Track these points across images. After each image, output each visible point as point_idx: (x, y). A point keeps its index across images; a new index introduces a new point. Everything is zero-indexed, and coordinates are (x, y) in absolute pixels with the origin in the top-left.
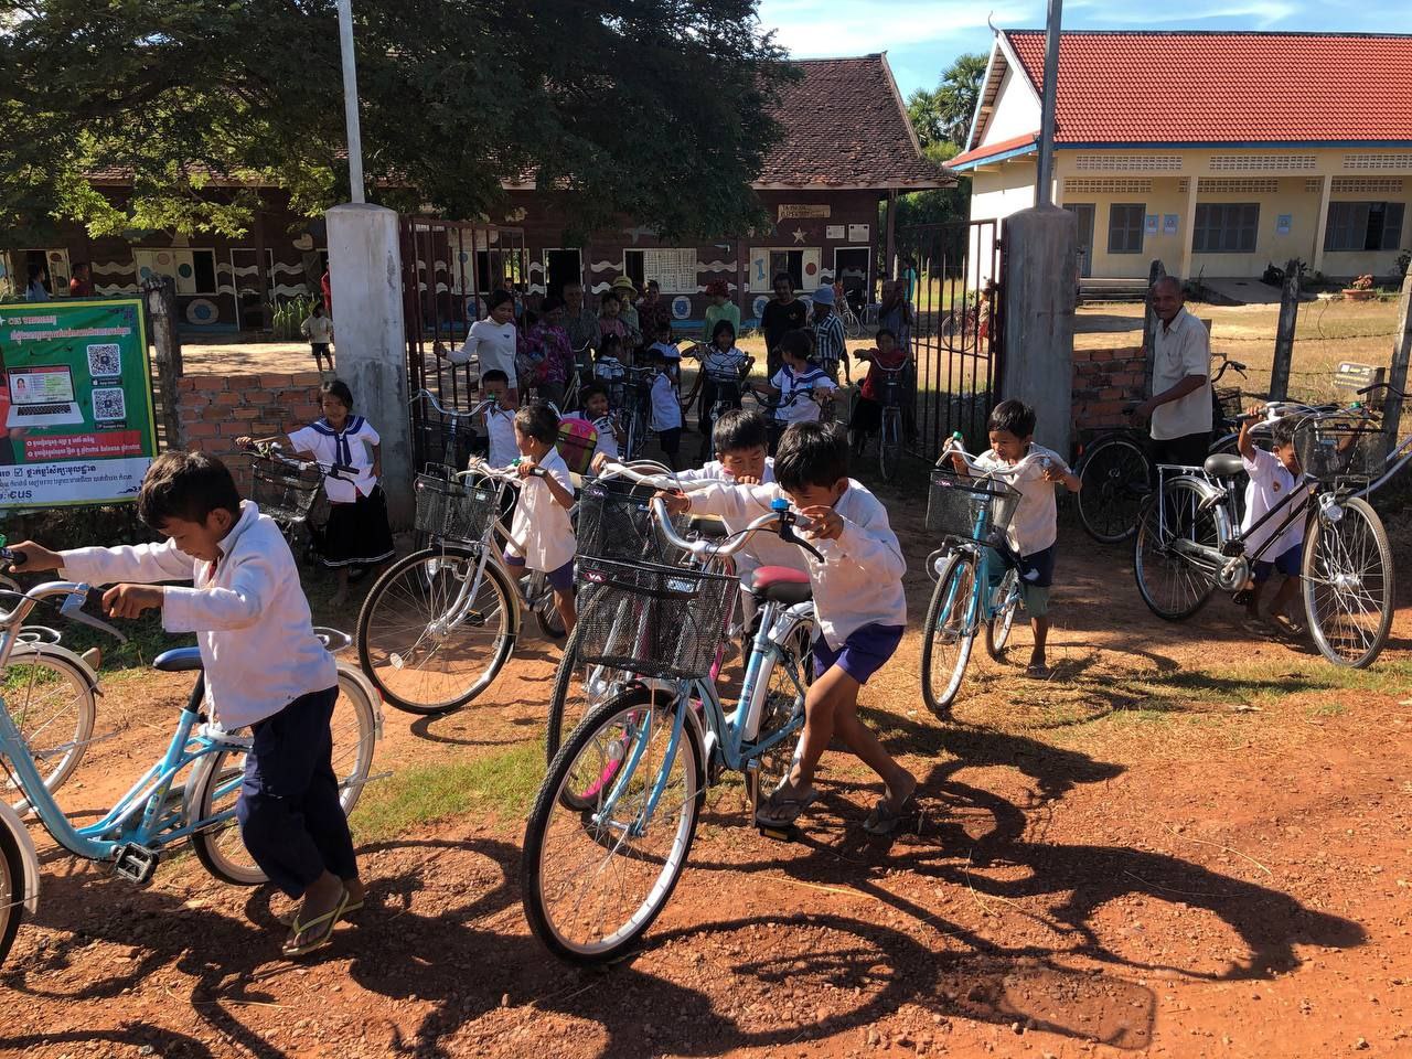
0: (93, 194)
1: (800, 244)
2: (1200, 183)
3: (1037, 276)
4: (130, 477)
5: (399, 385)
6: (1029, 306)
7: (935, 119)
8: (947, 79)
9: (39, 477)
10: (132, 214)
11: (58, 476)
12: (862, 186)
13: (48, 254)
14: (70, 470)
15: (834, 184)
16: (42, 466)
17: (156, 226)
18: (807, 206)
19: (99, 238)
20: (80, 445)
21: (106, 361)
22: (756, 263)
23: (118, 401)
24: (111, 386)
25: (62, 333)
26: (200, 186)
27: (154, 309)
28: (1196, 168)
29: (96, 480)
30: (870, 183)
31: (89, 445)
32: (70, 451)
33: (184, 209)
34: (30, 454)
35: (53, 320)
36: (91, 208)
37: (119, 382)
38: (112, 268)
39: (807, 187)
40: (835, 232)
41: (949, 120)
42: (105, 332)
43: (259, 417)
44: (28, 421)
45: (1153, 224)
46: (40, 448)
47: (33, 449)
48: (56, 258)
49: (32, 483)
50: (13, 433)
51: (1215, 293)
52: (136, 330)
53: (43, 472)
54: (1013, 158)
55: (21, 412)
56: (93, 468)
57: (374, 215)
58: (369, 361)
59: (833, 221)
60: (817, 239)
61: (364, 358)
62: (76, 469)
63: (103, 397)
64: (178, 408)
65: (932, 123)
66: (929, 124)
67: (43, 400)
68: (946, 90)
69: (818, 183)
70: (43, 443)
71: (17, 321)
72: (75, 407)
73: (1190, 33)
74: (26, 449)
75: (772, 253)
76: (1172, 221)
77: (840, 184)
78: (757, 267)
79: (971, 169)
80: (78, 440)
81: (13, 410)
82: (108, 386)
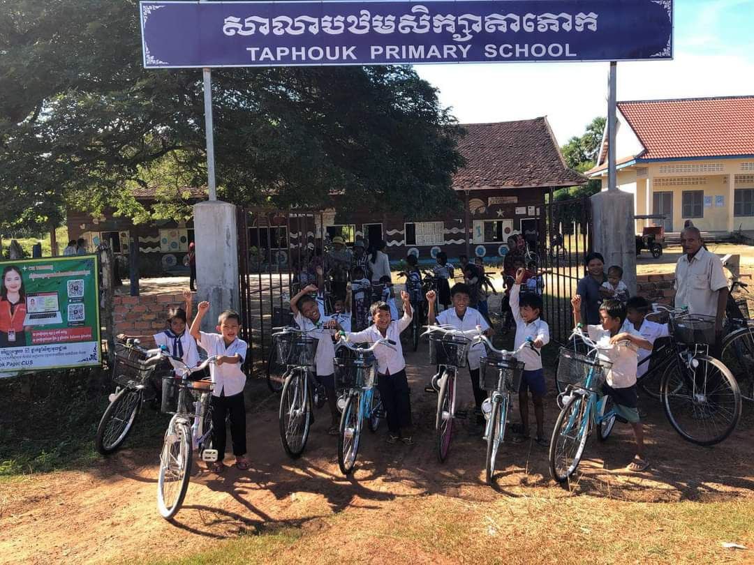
0: (136, 203)
1: (501, 217)
2: (736, 178)
3: (610, 230)
4: (85, 352)
5: (231, 300)
6: (606, 249)
7: (583, 151)
8: (588, 129)
9: (37, 353)
10: (153, 212)
11: (47, 352)
12: (534, 185)
13: (120, 233)
14: (53, 349)
15: (518, 185)
16: (39, 347)
17: (165, 218)
18: (504, 198)
19: (138, 224)
20: (60, 335)
21: (76, 289)
22: (477, 228)
23: (81, 311)
24: (79, 302)
25: (54, 275)
26: (187, 197)
27: (103, 261)
28: (733, 170)
29: (66, 354)
30: (538, 184)
31: (64, 335)
32: (54, 338)
33: (178, 208)
34: (34, 340)
35: (51, 267)
36: (135, 210)
37: (83, 300)
38: (149, 239)
39: (503, 187)
40: (520, 211)
41: (590, 151)
42: (77, 273)
43: (156, 319)
44: (35, 322)
45: (710, 201)
46: (39, 337)
47: (36, 337)
48: (124, 235)
49: (34, 356)
50: (26, 328)
51: (750, 239)
52: (93, 272)
53: (39, 350)
54: (622, 168)
55: (31, 317)
56: (65, 348)
57: (219, 206)
58: (215, 287)
59: (518, 205)
60: (510, 214)
61: (213, 285)
62: (57, 348)
63: (73, 309)
64: (113, 314)
65: (581, 153)
66: (580, 153)
67: (43, 310)
68: (588, 135)
69: (509, 185)
70: (41, 334)
71: (33, 268)
72: (59, 314)
73: (723, 98)
74: (32, 337)
75: (485, 223)
76: (721, 199)
77: (521, 185)
78: (477, 231)
79: (600, 175)
80: (59, 332)
81: (28, 316)
82: (77, 302)
